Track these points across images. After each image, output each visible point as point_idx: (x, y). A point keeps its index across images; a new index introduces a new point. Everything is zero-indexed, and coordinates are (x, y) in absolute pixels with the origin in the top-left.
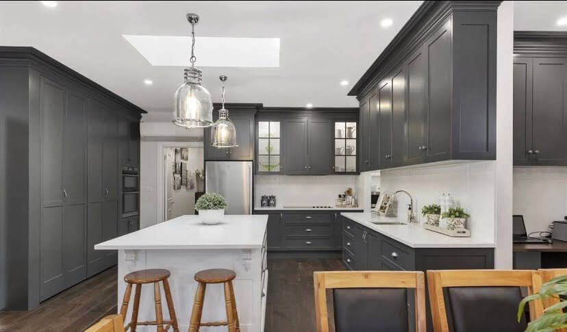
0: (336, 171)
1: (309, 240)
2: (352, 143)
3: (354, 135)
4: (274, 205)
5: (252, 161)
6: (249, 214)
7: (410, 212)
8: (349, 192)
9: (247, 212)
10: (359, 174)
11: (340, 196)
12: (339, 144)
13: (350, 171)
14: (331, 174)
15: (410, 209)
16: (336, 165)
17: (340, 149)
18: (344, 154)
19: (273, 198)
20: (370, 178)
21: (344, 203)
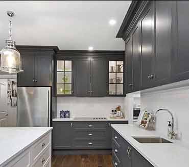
0: (110, 94)
1: (91, 142)
2: (121, 75)
3: (122, 70)
4: (69, 117)
5: (51, 87)
6: (48, 126)
7: (170, 128)
8: (119, 108)
9: (47, 125)
10: (125, 96)
11: (113, 111)
12: (112, 76)
13: (119, 94)
14: (107, 96)
15: (170, 125)
16: (110, 90)
17: (112, 80)
18: (115, 82)
19: (68, 112)
20: (133, 99)
21: (115, 115)
